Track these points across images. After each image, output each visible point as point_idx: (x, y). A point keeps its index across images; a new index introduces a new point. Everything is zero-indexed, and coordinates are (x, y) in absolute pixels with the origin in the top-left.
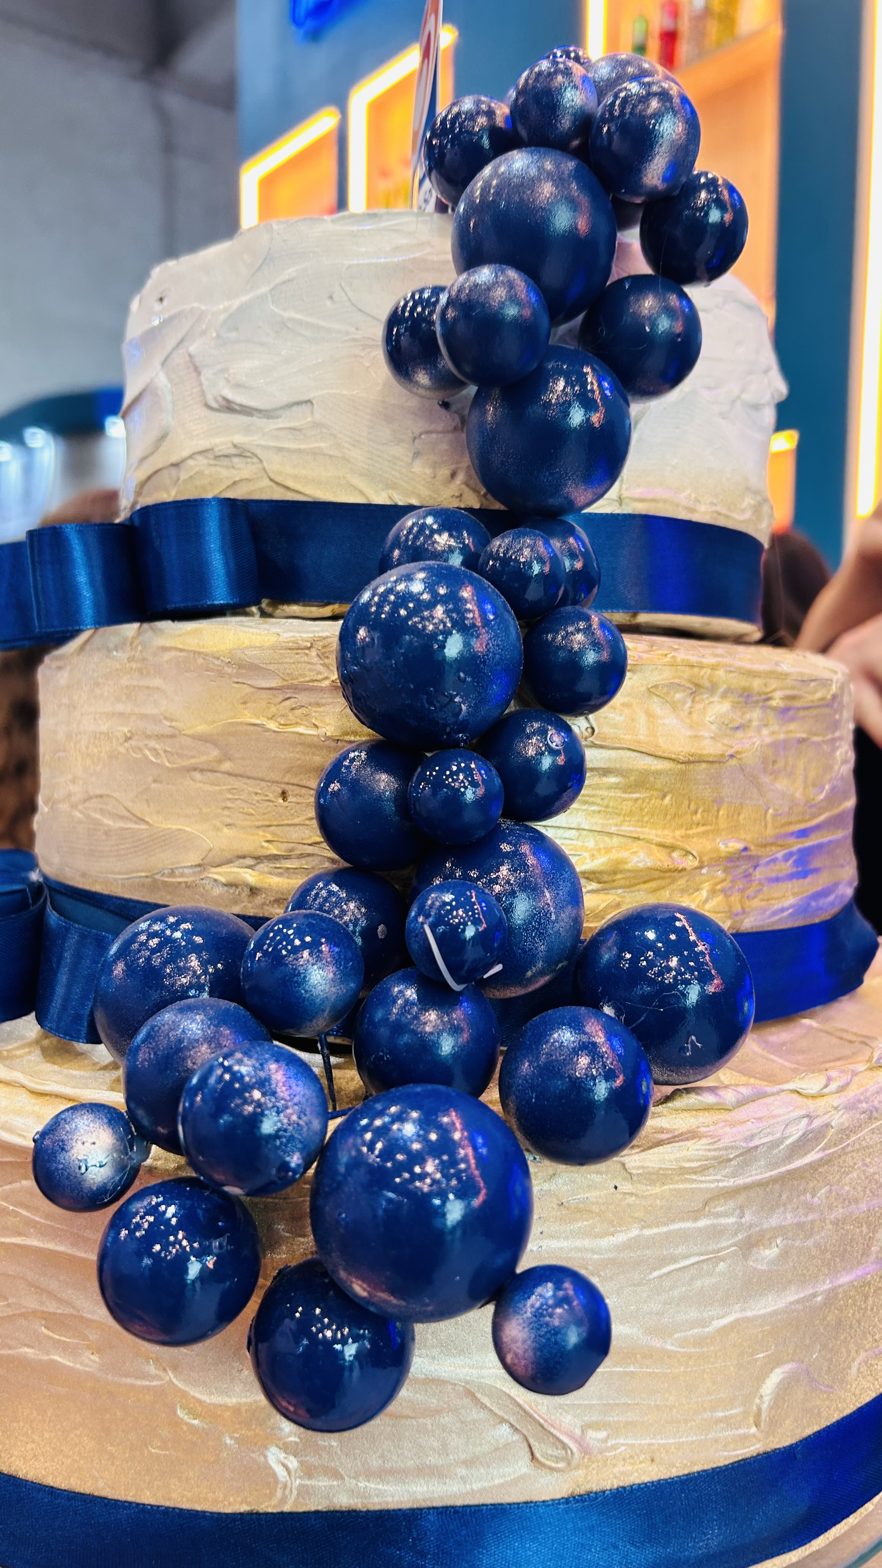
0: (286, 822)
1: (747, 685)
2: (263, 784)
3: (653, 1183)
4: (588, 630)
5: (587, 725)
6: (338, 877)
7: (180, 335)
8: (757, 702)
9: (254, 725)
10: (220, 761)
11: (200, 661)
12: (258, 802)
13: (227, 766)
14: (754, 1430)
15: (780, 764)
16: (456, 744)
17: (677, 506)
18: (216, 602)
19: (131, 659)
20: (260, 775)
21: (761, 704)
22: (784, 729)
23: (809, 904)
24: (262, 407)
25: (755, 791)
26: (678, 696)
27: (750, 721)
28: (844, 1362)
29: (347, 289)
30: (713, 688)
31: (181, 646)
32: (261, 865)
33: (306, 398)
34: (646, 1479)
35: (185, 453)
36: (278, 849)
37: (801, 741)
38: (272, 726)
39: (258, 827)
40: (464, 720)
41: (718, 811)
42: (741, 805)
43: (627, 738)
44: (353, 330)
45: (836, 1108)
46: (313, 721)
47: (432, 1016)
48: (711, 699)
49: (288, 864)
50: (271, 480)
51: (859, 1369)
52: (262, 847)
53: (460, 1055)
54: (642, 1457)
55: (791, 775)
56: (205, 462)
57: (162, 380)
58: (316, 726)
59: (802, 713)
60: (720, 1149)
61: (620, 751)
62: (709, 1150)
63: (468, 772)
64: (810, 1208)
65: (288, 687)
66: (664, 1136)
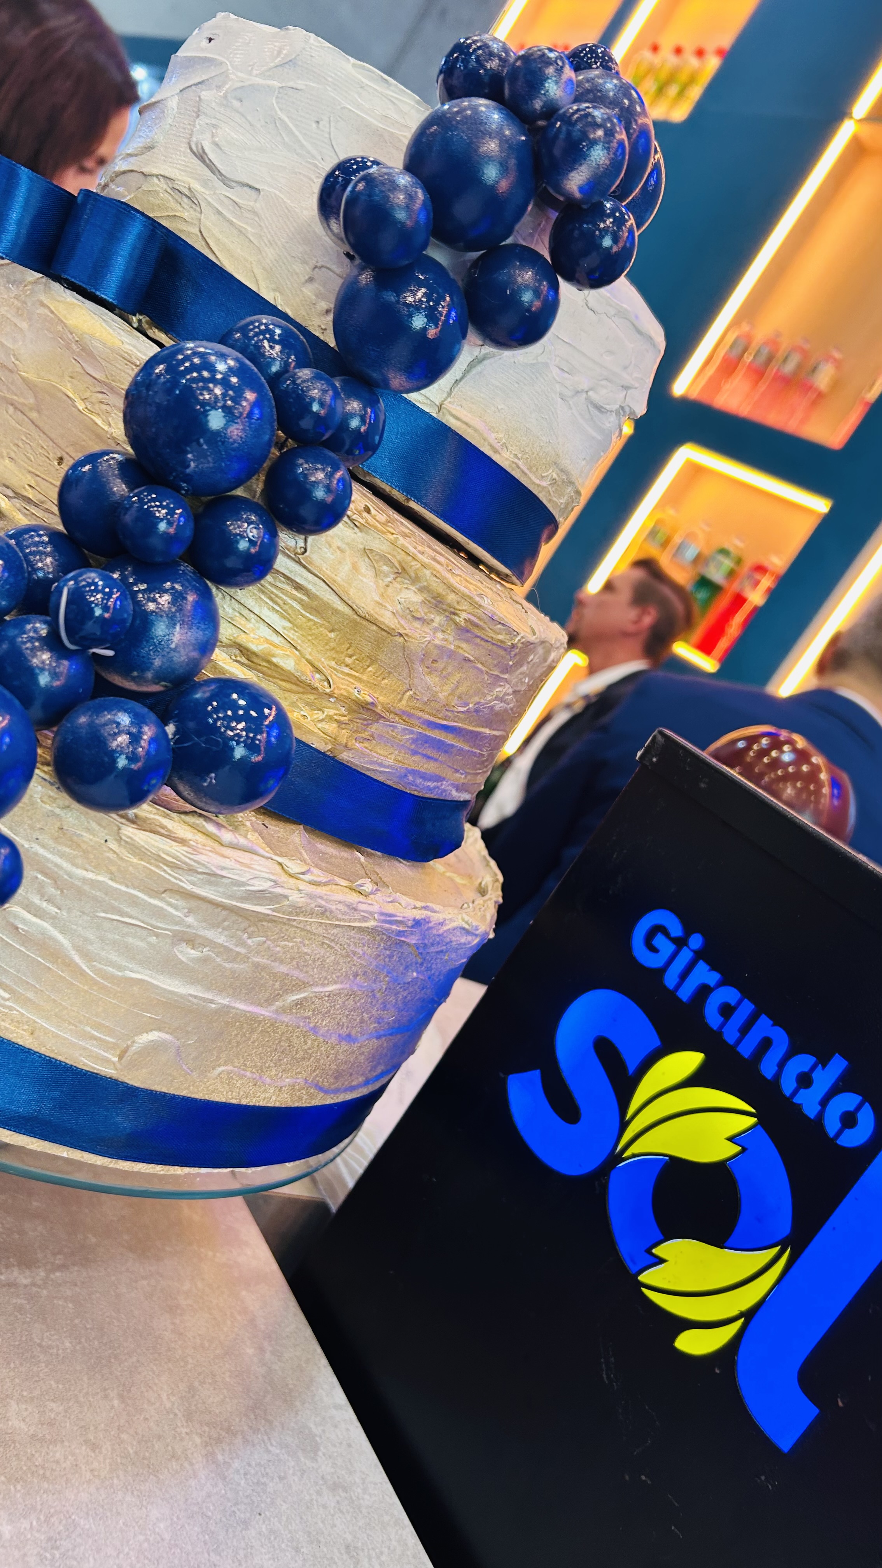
0: (50, 480)
1: (444, 593)
2: (51, 443)
3: (134, 854)
4: (330, 476)
5: (303, 545)
6: (54, 536)
7: (204, 77)
8: (445, 610)
9: (68, 397)
10: (31, 409)
11: (60, 328)
12: (40, 453)
13: (34, 415)
14: (116, 1059)
15: (440, 665)
16: (178, 489)
17: (485, 440)
18: (98, 293)
19: (16, 297)
20: (53, 436)
21: (447, 614)
22: (457, 643)
23: (406, 776)
24: (223, 172)
25: (407, 670)
26: (385, 568)
27: (432, 621)
28: (212, 1062)
29: (332, 124)
30: (415, 580)
31: (53, 309)
32: (16, 500)
33: (257, 186)
34: (21, 1042)
35: (155, 172)
36: (34, 496)
37: (467, 660)
38: (81, 406)
39: (30, 472)
40: (189, 475)
41: (368, 666)
42: (389, 673)
43: (326, 570)
44: (320, 158)
45: (299, 890)
46: (110, 419)
47: (46, 656)
48: (410, 587)
49: (34, 510)
50: (201, 232)
51: (220, 1074)
52: (24, 488)
53: (48, 691)
54: (26, 1027)
55: (445, 678)
56: (165, 186)
57: (173, 103)
58: (110, 425)
59: (478, 641)
60: (194, 861)
61: (316, 578)
62: (185, 856)
63: (171, 512)
64: (242, 944)
65: (106, 384)
66: (162, 831)
